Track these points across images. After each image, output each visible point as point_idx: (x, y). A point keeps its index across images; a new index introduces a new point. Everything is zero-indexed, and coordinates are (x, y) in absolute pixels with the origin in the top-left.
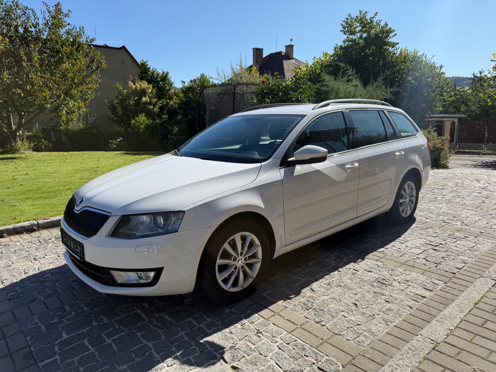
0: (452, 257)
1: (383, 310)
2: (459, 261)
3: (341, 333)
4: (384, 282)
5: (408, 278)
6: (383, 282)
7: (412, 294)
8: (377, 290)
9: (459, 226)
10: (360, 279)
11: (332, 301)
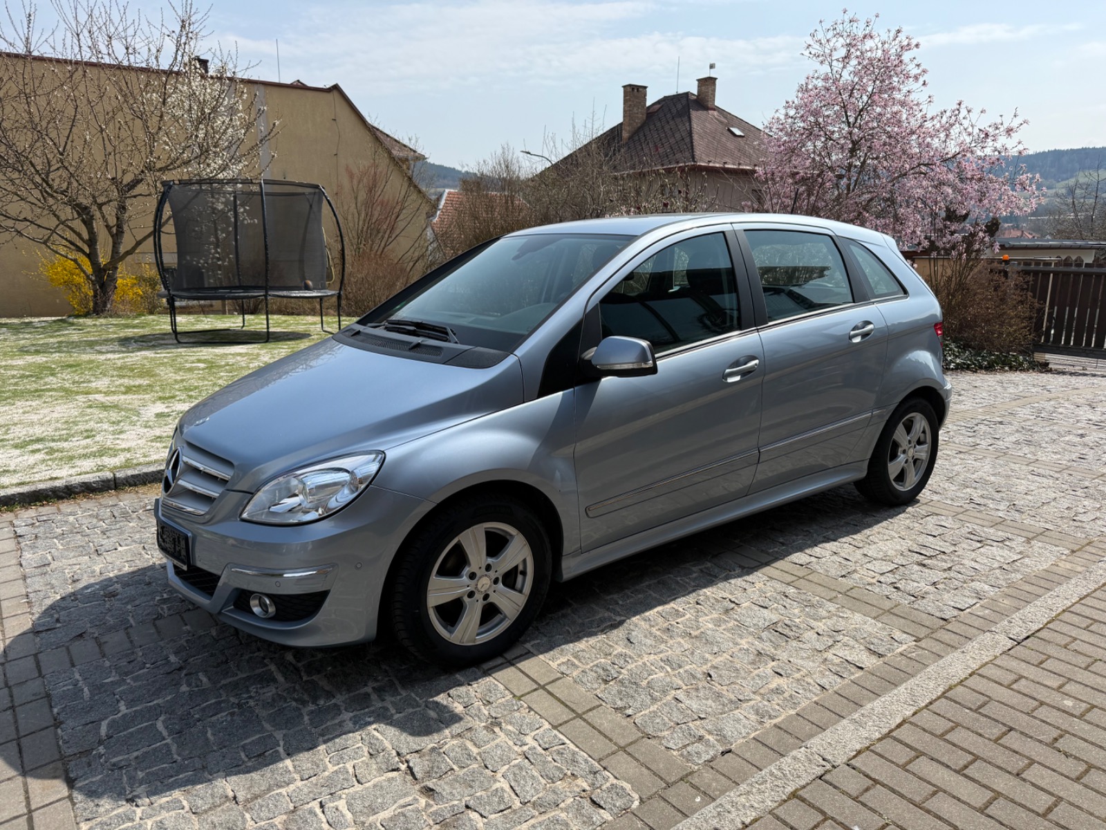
0: (956, 582)
1: (762, 691)
2: (968, 594)
3: (659, 734)
4: (787, 631)
5: (841, 624)
6: (782, 632)
7: (837, 661)
8: (767, 647)
9: (1001, 514)
10: (736, 623)
11: (661, 667)
